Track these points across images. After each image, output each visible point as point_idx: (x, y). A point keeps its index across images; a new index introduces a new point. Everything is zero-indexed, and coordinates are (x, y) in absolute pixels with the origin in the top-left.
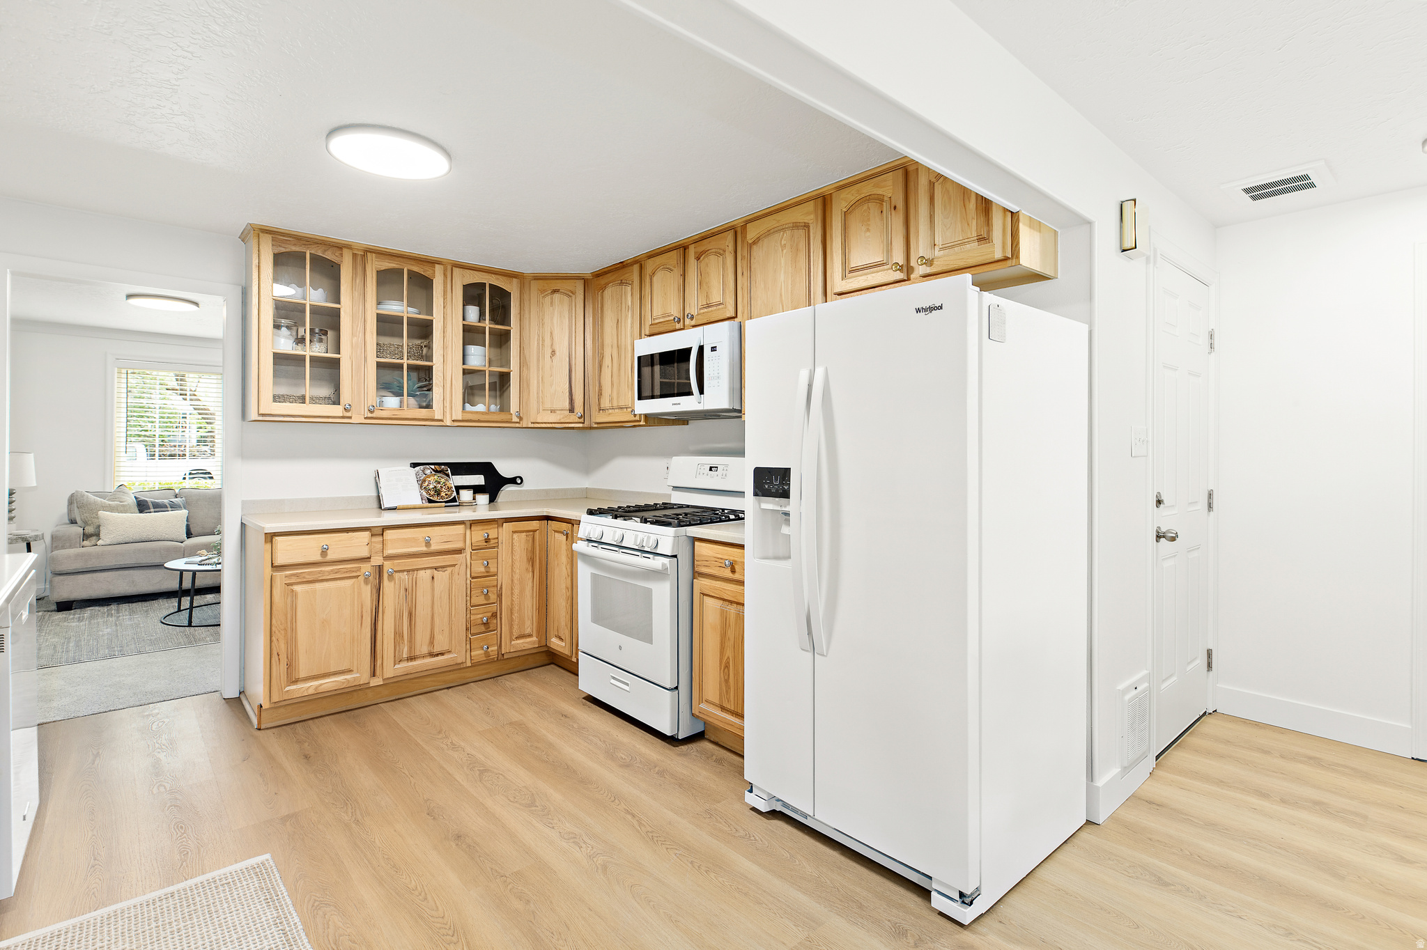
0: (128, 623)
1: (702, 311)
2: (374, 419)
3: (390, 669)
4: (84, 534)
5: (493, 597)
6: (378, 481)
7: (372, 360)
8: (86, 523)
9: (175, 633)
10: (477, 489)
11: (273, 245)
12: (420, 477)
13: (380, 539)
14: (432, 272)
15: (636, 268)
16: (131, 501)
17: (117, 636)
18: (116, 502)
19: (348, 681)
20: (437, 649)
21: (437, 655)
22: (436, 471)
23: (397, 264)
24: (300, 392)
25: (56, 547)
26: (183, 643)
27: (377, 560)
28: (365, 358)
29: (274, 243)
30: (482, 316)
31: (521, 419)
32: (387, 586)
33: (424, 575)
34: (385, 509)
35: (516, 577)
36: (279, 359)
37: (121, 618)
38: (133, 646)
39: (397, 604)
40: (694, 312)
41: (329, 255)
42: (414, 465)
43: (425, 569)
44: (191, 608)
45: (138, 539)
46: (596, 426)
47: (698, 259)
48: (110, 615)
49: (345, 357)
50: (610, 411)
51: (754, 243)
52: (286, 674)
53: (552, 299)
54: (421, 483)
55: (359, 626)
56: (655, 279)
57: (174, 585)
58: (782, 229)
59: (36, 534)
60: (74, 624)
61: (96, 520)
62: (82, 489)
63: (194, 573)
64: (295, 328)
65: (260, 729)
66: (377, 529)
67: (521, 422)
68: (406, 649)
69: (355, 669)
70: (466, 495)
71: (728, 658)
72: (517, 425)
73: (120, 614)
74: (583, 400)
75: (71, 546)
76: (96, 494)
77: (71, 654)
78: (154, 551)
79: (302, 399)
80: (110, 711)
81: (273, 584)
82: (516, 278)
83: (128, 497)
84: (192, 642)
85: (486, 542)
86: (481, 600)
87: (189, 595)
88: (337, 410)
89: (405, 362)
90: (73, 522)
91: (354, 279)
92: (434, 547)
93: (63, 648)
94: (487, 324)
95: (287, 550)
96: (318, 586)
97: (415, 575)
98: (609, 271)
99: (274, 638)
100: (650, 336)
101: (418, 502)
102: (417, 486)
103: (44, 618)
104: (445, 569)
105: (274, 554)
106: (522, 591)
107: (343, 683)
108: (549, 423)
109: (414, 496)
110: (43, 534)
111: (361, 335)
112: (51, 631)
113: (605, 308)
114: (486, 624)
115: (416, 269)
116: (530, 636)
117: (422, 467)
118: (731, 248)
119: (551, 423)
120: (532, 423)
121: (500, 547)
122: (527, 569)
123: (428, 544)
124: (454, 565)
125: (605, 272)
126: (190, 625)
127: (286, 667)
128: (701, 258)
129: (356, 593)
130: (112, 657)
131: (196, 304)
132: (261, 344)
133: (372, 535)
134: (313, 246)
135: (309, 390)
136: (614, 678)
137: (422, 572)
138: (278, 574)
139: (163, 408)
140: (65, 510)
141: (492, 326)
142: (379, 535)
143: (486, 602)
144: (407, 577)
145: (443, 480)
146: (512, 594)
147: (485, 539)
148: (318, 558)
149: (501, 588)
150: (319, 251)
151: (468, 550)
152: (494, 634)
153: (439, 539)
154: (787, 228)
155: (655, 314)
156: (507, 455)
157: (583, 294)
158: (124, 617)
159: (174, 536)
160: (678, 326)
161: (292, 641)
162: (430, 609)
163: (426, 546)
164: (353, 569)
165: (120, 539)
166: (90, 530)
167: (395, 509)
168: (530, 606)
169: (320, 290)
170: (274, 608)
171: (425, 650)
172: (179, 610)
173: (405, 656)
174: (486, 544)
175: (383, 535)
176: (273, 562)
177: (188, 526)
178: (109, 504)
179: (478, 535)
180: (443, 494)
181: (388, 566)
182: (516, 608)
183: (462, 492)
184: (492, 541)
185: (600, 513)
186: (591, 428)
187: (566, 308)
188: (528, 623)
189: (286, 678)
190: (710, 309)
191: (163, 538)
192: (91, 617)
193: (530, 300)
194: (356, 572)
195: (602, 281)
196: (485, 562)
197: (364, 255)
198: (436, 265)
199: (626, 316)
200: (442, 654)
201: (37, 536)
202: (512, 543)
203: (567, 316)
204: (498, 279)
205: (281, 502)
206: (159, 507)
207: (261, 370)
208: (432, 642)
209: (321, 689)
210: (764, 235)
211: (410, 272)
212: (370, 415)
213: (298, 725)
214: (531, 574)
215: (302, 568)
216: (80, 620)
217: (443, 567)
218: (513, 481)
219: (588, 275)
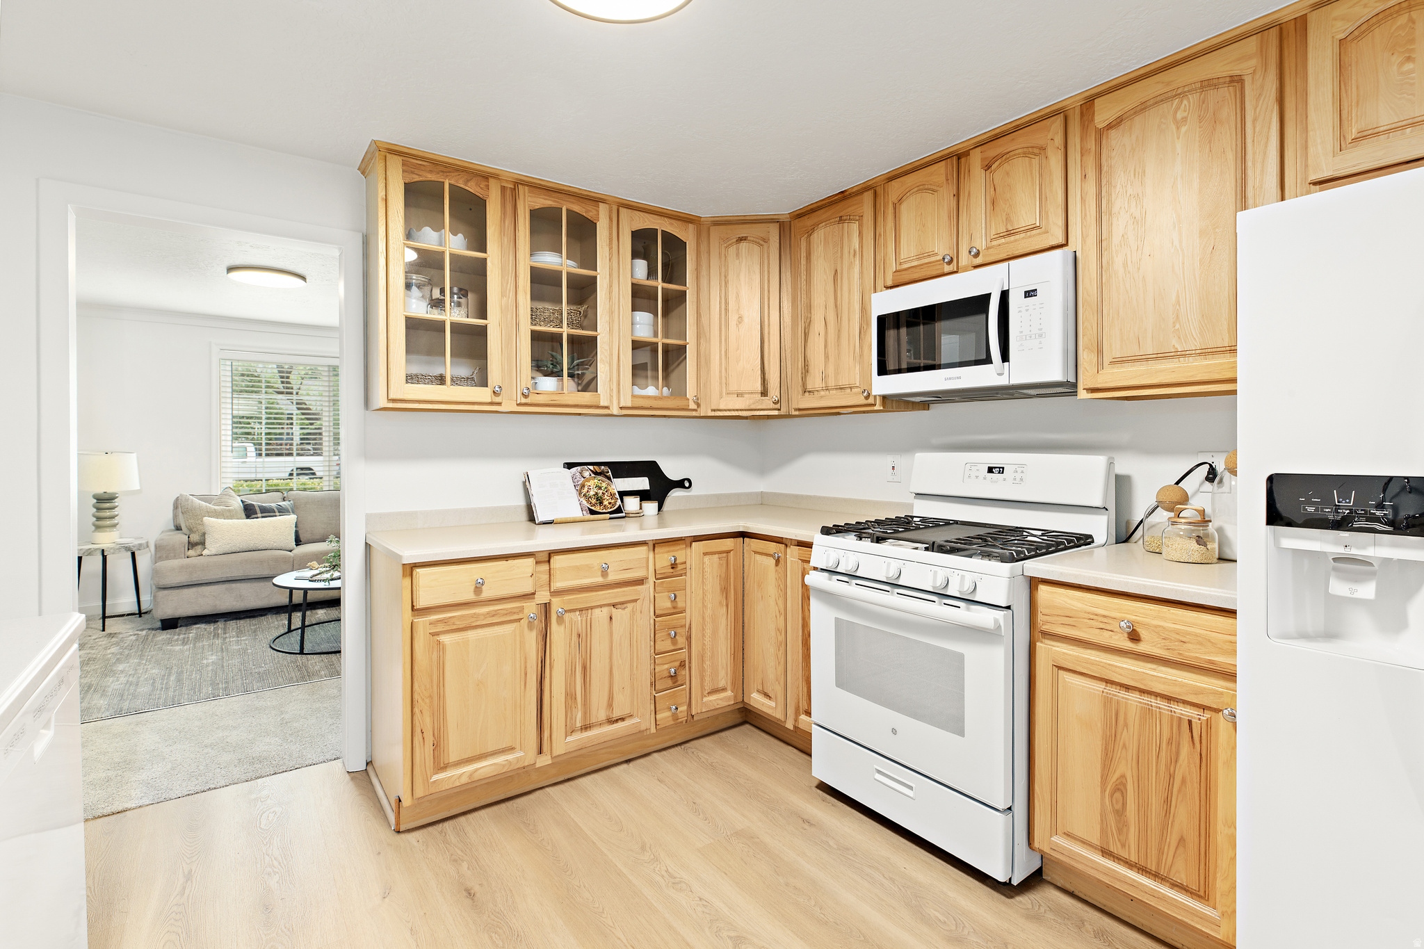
0: (235, 647)
1: (995, 243)
2: (530, 408)
3: (563, 743)
4: (189, 542)
5: (681, 641)
6: (528, 487)
7: (526, 328)
8: (191, 530)
9: (286, 663)
10: (644, 496)
11: (403, 171)
12: (578, 481)
13: (546, 567)
14: (595, 212)
15: (868, 196)
16: (236, 503)
17: (223, 666)
18: (221, 507)
19: (510, 762)
20: (617, 714)
21: (617, 721)
22: (596, 473)
23: (554, 201)
24: (437, 371)
25: (160, 558)
26: (295, 679)
27: (543, 597)
28: (517, 324)
29: (404, 168)
30: (651, 273)
31: (698, 405)
32: (557, 632)
33: (600, 615)
34: (539, 524)
35: (708, 612)
36: (413, 325)
37: (228, 640)
38: (239, 682)
39: (568, 655)
40: (980, 244)
41: (472, 187)
42: (569, 466)
43: (601, 606)
44: (303, 627)
45: (245, 548)
46: (797, 413)
47: (987, 167)
48: (216, 636)
49: (493, 323)
50: (822, 393)
51: (1110, 127)
52: (432, 758)
53: (738, 249)
54: (580, 489)
55: (523, 687)
56: (904, 207)
57: (283, 599)
58: (1180, 94)
59: (140, 542)
60: (177, 648)
61: (200, 527)
62: (186, 493)
63: (306, 591)
64: (429, 288)
65: (399, 832)
66: (542, 554)
67: (699, 410)
68: (579, 716)
69: (518, 747)
70: (632, 504)
71: (1123, 776)
72: (694, 414)
73: (227, 635)
74: (779, 380)
75: (175, 556)
76: (204, 498)
77: (171, 694)
78: (261, 562)
79: (441, 380)
80: (209, 789)
81: (415, 634)
82: (691, 223)
83: (234, 500)
84: (306, 676)
85: (672, 568)
86: (667, 645)
87: (300, 611)
88: (482, 394)
89: (565, 331)
90: (178, 528)
91: (503, 219)
92: (613, 577)
93: (162, 684)
94: (660, 284)
95: (432, 587)
96: (471, 634)
97: (589, 615)
98: (818, 207)
99: (416, 710)
100: (891, 287)
101: (577, 513)
102: (574, 493)
103: (147, 639)
104: (625, 605)
105: (414, 593)
106: (715, 632)
107: (504, 766)
108: (734, 410)
109: (573, 507)
110: (147, 542)
111: (512, 294)
112: (152, 657)
113: (814, 257)
114: (673, 677)
115: (577, 208)
116: (724, 689)
117: (579, 468)
118: (1059, 140)
119: (737, 410)
120: (712, 410)
121: (688, 574)
122: (720, 603)
123: (604, 573)
124: (636, 601)
125: (812, 209)
126: (302, 652)
127: (432, 748)
128: (994, 167)
129: (518, 642)
130: (215, 697)
131: (303, 278)
132: (391, 305)
133: (536, 563)
134: (453, 174)
135: (449, 367)
136: (879, 772)
137: (597, 611)
138: (422, 621)
139: (270, 408)
140: (171, 515)
141: (667, 286)
142: (544, 562)
143: (673, 648)
144: (580, 619)
145: (604, 485)
146: (704, 635)
147: (672, 564)
148: (469, 596)
149: (690, 628)
150: (461, 181)
151: (652, 579)
152: (682, 690)
153: (620, 565)
154: (1189, 91)
155: (904, 255)
156: (675, 452)
157: (778, 241)
158: (231, 640)
159: (282, 545)
160: (947, 269)
161: (439, 713)
162: (608, 661)
163: (602, 576)
164: (515, 610)
165: (227, 548)
166: (195, 538)
167: (551, 523)
168: (724, 651)
169: (460, 236)
170: (416, 668)
171: (602, 715)
172: (290, 631)
173: (578, 725)
174: (672, 570)
175: (549, 561)
176: (415, 604)
177: (297, 532)
178: (215, 510)
179: (664, 558)
180: (606, 503)
181: (557, 605)
182: (708, 654)
183: (627, 499)
184: (680, 567)
185: (838, 532)
186: (789, 416)
187: (756, 259)
188: (722, 673)
189: (432, 764)
190: (1012, 238)
191: (270, 547)
192: (197, 638)
193: (709, 252)
194: (518, 613)
195: (808, 222)
196: (673, 595)
197: (515, 187)
198: (600, 204)
199: (851, 265)
200: (623, 719)
201: (140, 545)
202: (703, 569)
203: (757, 271)
204: (671, 224)
205: (413, 515)
206: (267, 512)
207: (391, 340)
208: (610, 705)
209: (477, 776)
210: (1132, 112)
211: (568, 210)
212: (524, 401)
213: (446, 824)
214: (725, 608)
215: (450, 611)
216: (185, 642)
217: (622, 603)
218: (680, 484)
219: (785, 216)
